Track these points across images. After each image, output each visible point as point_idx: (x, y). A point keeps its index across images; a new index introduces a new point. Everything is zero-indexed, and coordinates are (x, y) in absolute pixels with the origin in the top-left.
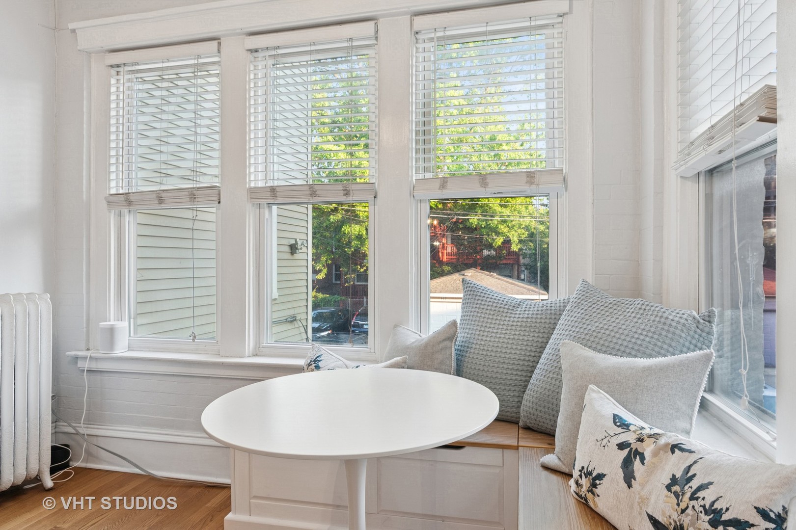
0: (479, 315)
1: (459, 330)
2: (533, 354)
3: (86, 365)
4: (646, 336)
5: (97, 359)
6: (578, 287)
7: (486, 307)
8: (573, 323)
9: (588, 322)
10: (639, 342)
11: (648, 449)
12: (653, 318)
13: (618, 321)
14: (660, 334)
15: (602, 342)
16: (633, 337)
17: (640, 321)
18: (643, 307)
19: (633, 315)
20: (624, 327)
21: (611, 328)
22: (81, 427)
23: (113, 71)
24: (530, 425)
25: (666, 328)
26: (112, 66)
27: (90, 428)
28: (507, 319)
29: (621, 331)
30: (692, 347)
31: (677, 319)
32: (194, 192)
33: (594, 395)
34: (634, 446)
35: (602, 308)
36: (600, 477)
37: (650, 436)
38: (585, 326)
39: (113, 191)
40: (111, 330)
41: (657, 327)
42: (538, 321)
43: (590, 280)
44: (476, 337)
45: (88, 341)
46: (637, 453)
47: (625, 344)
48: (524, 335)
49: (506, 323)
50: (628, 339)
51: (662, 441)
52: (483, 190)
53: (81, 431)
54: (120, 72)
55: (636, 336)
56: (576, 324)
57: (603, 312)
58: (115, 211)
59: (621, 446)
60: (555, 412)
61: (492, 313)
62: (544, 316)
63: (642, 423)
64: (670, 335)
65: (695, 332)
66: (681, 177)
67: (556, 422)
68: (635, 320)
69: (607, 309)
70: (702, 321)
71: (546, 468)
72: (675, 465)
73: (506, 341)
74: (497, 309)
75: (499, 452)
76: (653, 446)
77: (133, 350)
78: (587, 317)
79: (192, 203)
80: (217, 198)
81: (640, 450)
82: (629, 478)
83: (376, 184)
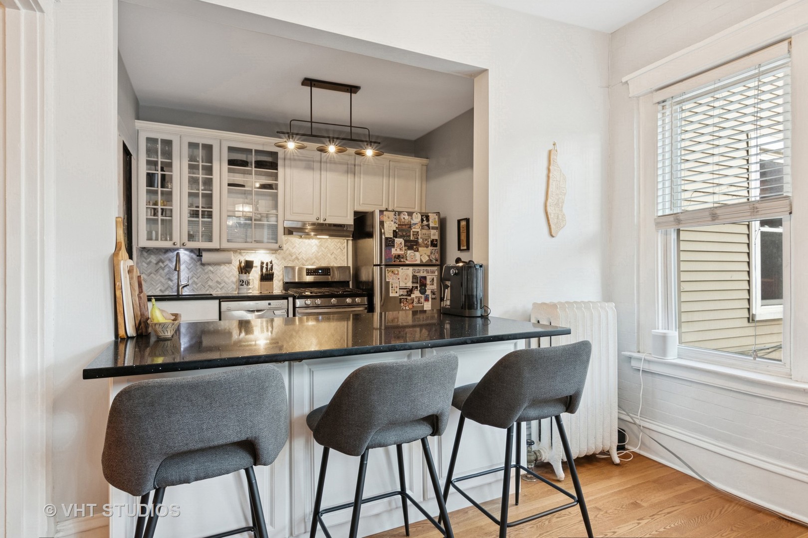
3: (642, 366)
5: (649, 361)
22: (638, 419)
23: (660, 107)
26: (659, 103)
27: (646, 421)
32: (756, 205)
39: (660, 213)
40: (664, 338)
45: (638, 344)
53: (637, 422)
54: (665, 105)
58: (661, 231)
77: (682, 358)
79: (755, 217)
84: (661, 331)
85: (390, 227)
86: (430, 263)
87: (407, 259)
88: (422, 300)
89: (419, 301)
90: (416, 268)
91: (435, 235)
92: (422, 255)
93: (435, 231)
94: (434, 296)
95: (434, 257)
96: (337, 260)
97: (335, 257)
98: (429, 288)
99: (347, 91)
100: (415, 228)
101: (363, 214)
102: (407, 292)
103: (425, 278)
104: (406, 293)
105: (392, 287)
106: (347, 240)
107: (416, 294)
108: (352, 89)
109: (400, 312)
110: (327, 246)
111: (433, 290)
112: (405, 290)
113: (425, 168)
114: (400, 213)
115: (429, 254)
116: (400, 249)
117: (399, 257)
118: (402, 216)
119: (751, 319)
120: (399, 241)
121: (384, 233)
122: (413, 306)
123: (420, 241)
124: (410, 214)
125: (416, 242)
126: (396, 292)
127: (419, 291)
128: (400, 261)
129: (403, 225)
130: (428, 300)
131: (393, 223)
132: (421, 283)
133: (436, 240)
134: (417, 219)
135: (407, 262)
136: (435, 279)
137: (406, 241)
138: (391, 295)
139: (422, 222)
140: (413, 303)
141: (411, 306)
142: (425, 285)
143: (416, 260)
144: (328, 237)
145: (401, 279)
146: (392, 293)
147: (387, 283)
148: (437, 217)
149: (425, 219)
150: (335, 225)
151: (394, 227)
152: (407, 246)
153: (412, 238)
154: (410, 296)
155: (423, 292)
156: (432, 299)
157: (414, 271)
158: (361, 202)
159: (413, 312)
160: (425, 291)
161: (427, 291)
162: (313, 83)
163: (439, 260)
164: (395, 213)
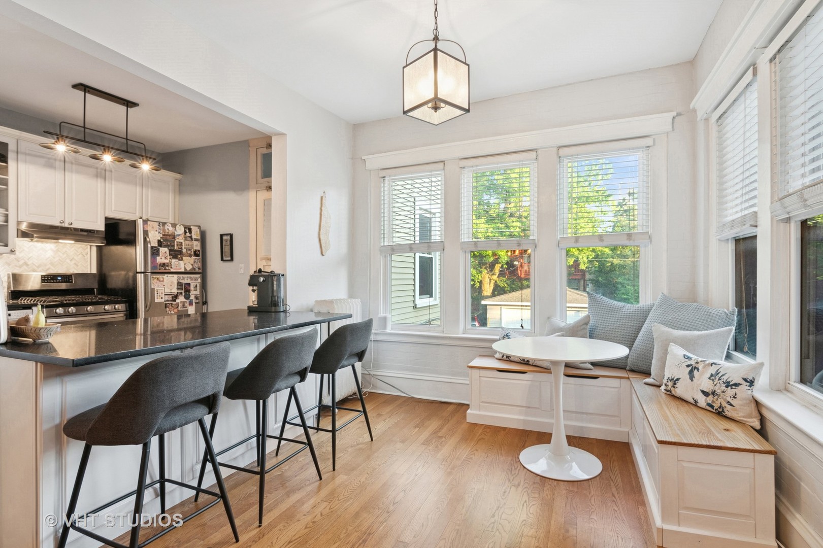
0: (600, 312)
1: (591, 320)
2: (633, 333)
4: (700, 321)
6: (659, 297)
7: (604, 308)
8: (658, 316)
9: (666, 315)
10: (695, 325)
11: (700, 366)
12: (703, 313)
13: (683, 314)
14: (707, 321)
15: (675, 325)
16: (692, 322)
17: (696, 314)
18: (698, 307)
19: (692, 311)
20: (687, 317)
21: (680, 318)
23: (382, 180)
24: (633, 368)
25: (710, 317)
26: (381, 177)
28: (618, 314)
29: (685, 319)
30: (721, 325)
31: (716, 313)
33: (673, 347)
34: (694, 366)
35: (674, 308)
36: (678, 379)
37: (701, 361)
38: (665, 317)
39: (383, 244)
41: (705, 317)
42: (636, 315)
43: (665, 292)
44: (600, 324)
46: (695, 368)
47: (688, 325)
48: (628, 323)
49: (617, 316)
50: (689, 323)
51: (707, 362)
52: (601, 243)
53: (371, 373)
55: (694, 321)
56: (660, 316)
57: (675, 310)
59: (688, 366)
60: (649, 364)
61: (608, 311)
62: (639, 313)
63: (697, 357)
64: (712, 321)
65: (726, 319)
66: (719, 240)
67: (651, 363)
68: (693, 314)
69: (677, 308)
70: (729, 314)
71: (646, 384)
72: (713, 370)
73: (618, 326)
74: (611, 309)
75: (618, 380)
76: (703, 365)
78: (666, 313)
80: (443, 248)
81: (697, 367)
82: (692, 377)
83: (536, 240)
84: (382, 315)
85: (154, 237)
86: (194, 271)
87: (171, 267)
88: (187, 305)
89: (184, 305)
90: (181, 276)
91: (197, 246)
92: (186, 263)
93: (197, 242)
94: (197, 301)
95: (197, 266)
96: (77, 266)
97: (75, 264)
98: (193, 294)
99: (123, 104)
100: (178, 239)
101: (116, 221)
102: (173, 297)
103: (189, 284)
104: (171, 299)
105: (157, 293)
106: (91, 246)
107: (181, 299)
108: (129, 104)
109: (166, 317)
110: (66, 251)
111: (196, 295)
112: (170, 296)
113: (177, 182)
114: (164, 224)
115: (192, 263)
116: (165, 258)
117: (164, 265)
118: (166, 227)
119: (415, 307)
120: (163, 250)
121: (150, 242)
122: (178, 311)
123: (184, 251)
124: (174, 225)
125: (180, 252)
126: (162, 298)
127: (183, 297)
128: (165, 269)
129: (167, 235)
130: (192, 305)
131: (157, 233)
132: (185, 289)
133: (199, 251)
134: (180, 230)
135: (172, 270)
136: (198, 286)
137: (170, 251)
138: (156, 301)
139: (185, 234)
140: (178, 307)
141: (176, 310)
142: (189, 291)
143: (181, 269)
144: (73, 242)
145: (166, 286)
146: (157, 298)
147: (153, 290)
148: (198, 230)
149: (187, 231)
150: (82, 230)
151: (159, 237)
152: (171, 255)
153: (176, 248)
154: (175, 301)
155: (187, 297)
156: (196, 303)
157: (179, 278)
158: (113, 209)
159: (178, 316)
160: (189, 297)
161: (191, 296)
162: (87, 89)
163: (201, 269)
164: (160, 224)
